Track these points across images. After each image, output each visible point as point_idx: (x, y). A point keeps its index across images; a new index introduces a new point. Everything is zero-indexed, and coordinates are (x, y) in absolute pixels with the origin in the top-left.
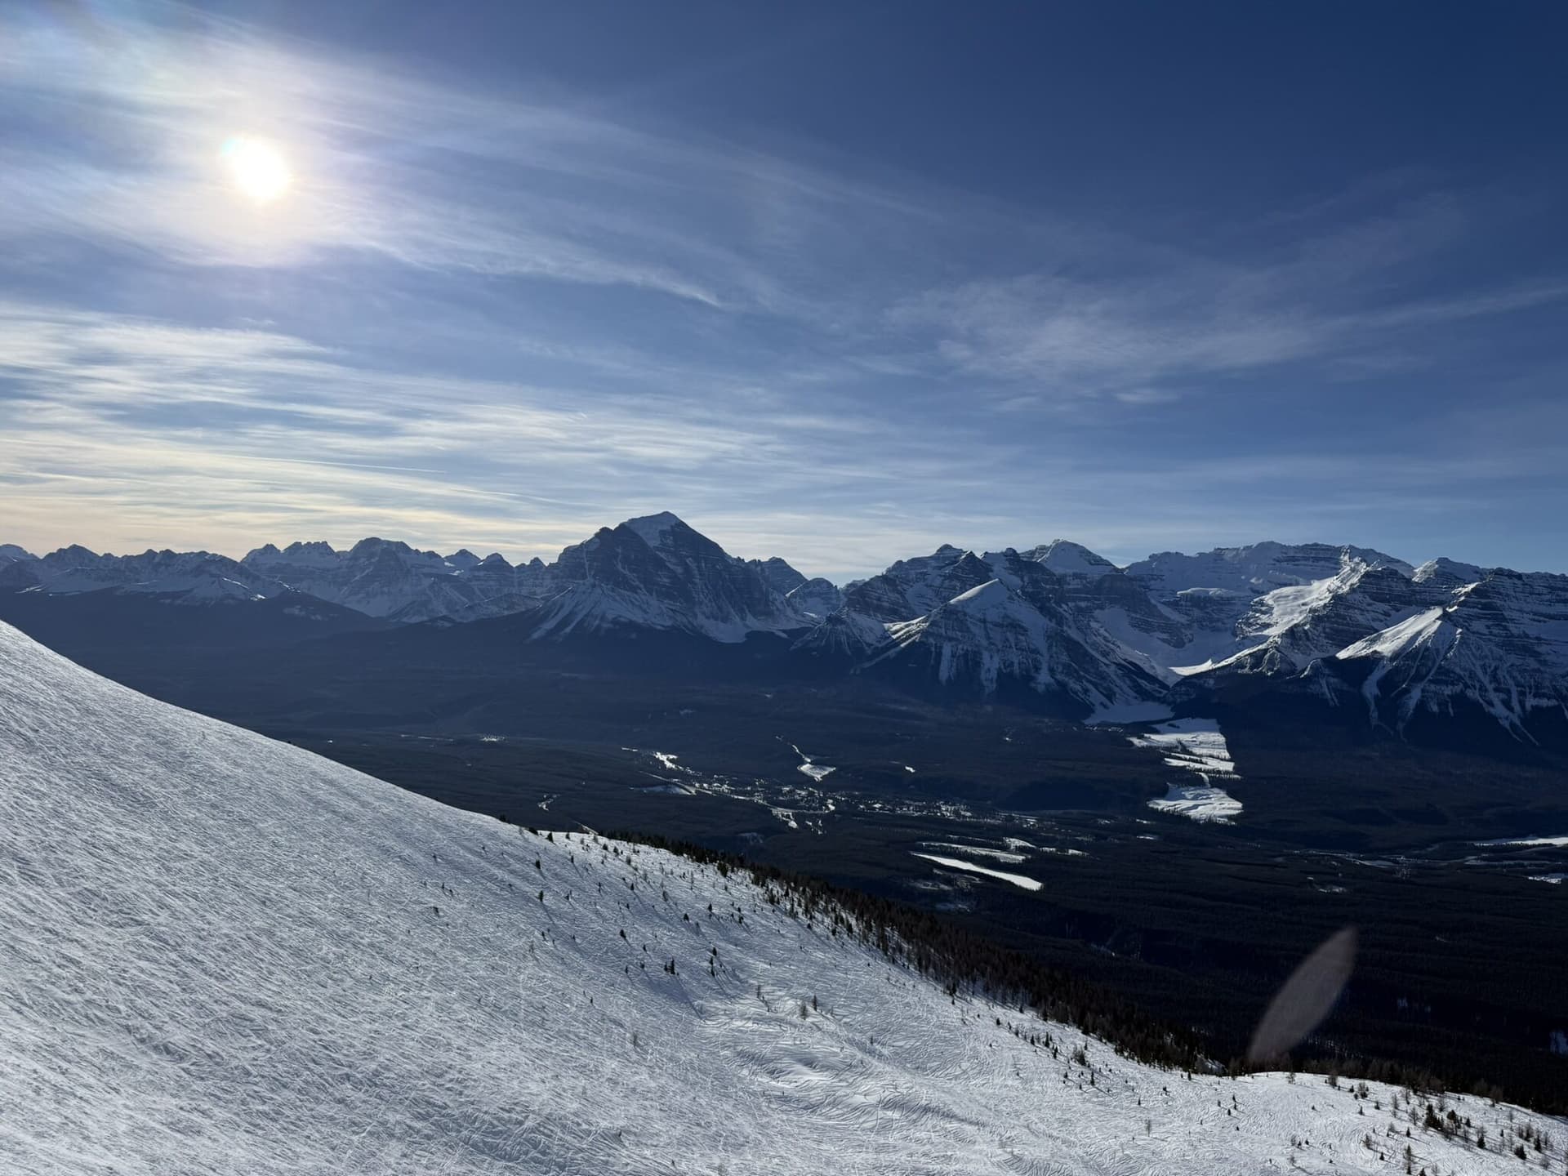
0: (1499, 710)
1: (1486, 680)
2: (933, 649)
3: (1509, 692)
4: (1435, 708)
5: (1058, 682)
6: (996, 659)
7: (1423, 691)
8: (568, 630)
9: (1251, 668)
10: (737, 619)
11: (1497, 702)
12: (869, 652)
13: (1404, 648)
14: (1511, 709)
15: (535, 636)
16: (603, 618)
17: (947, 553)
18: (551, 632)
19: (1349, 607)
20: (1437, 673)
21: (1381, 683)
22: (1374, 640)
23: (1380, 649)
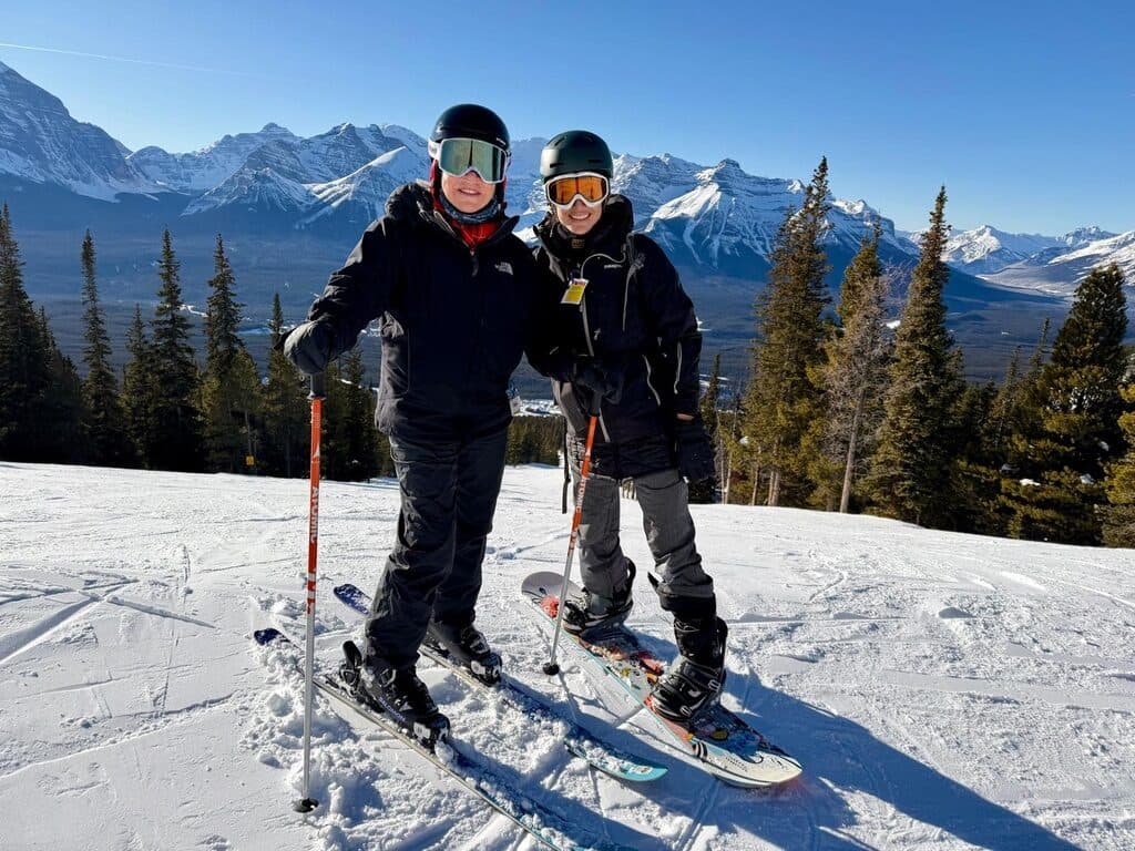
0: (761, 252)
1: (751, 232)
2: (367, 207)
3: (764, 241)
4: (728, 252)
7: (720, 240)
11: (759, 246)
12: (303, 209)
13: (701, 211)
14: (767, 251)
17: (274, 130)
19: (640, 184)
20: (726, 228)
21: (693, 236)
22: (677, 206)
23: (685, 212)
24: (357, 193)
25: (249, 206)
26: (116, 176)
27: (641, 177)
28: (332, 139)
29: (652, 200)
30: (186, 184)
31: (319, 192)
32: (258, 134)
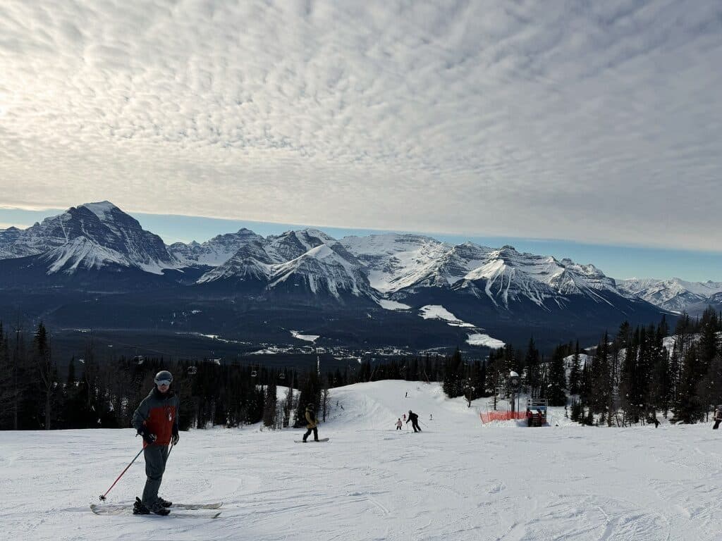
0: (534, 299)
1: (527, 288)
2: (304, 277)
3: (535, 293)
4: (514, 299)
5: (362, 292)
6: (334, 281)
7: (508, 292)
8: (75, 266)
9: (431, 284)
10: (154, 262)
11: (532, 296)
12: (269, 279)
13: (495, 275)
14: (538, 299)
15: (53, 269)
16: (96, 260)
17: (245, 232)
18: (63, 268)
20: (511, 285)
21: (491, 289)
22: (479, 272)
23: (485, 276)
24: (299, 269)
25: (241, 277)
26: (163, 260)
27: (456, 256)
28: (282, 239)
29: (463, 268)
30: (195, 262)
31: (278, 269)
32: (236, 234)
